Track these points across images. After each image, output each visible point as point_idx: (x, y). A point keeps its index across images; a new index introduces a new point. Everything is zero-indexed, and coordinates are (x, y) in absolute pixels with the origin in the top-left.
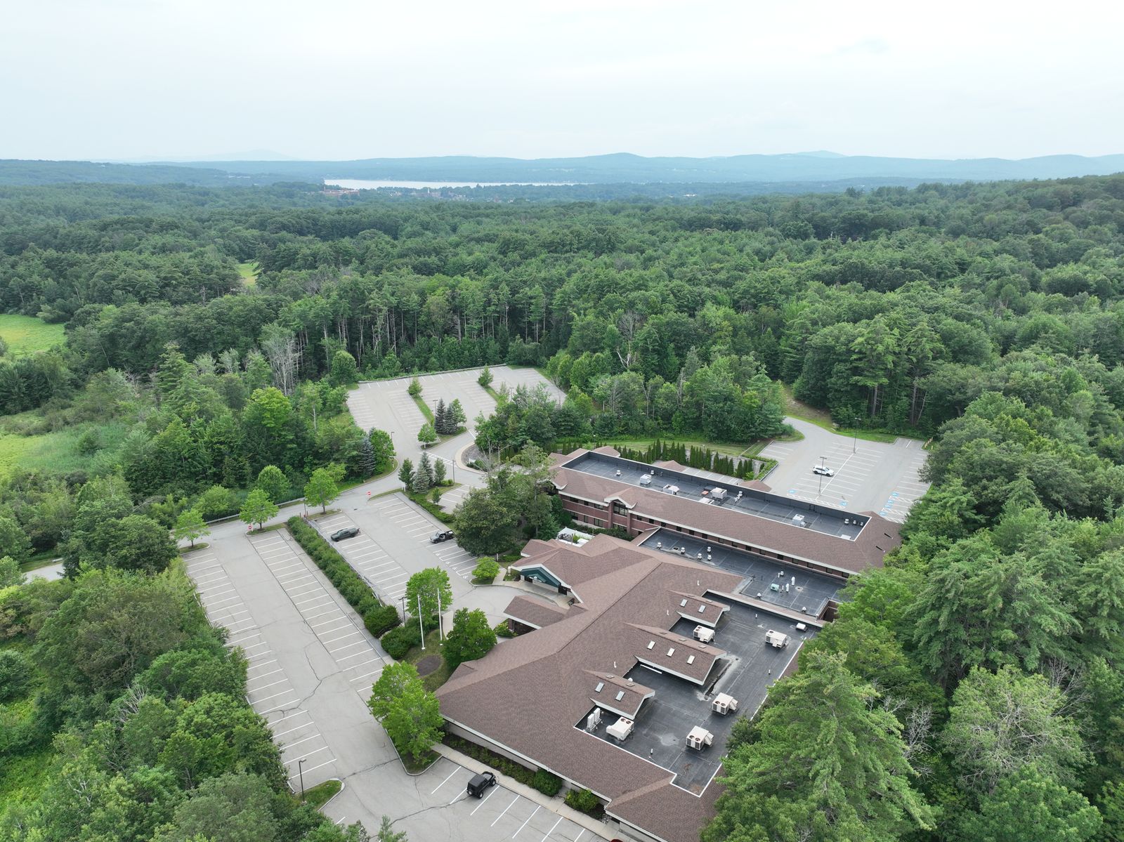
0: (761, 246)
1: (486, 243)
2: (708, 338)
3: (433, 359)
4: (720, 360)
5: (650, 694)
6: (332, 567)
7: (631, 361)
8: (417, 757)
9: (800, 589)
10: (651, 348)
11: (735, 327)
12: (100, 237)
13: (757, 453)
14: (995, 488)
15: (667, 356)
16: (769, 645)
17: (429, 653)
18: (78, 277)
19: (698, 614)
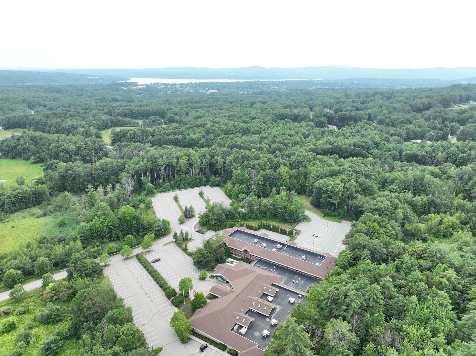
0: (305, 131)
1: (200, 128)
2: (281, 179)
3: (182, 184)
4: (283, 193)
5: (252, 319)
6: (153, 273)
7: (253, 188)
8: (185, 340)
9: (302, 282)
10: (260, 184)
11: (290, 175)
12: (47, 121)
13: (295, 227)
14: (359, 253)
15: (266, 186)
16: (290, 302)
17: (186, 305)
18: (44, 145)
19: (269, 292)
